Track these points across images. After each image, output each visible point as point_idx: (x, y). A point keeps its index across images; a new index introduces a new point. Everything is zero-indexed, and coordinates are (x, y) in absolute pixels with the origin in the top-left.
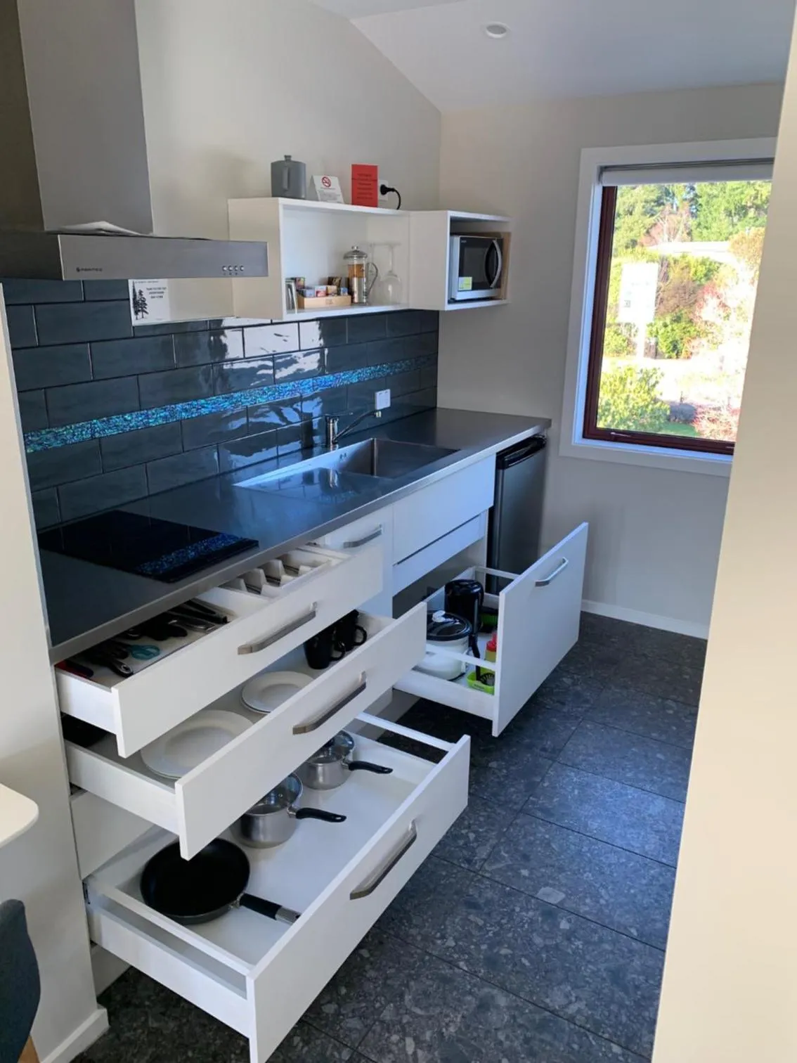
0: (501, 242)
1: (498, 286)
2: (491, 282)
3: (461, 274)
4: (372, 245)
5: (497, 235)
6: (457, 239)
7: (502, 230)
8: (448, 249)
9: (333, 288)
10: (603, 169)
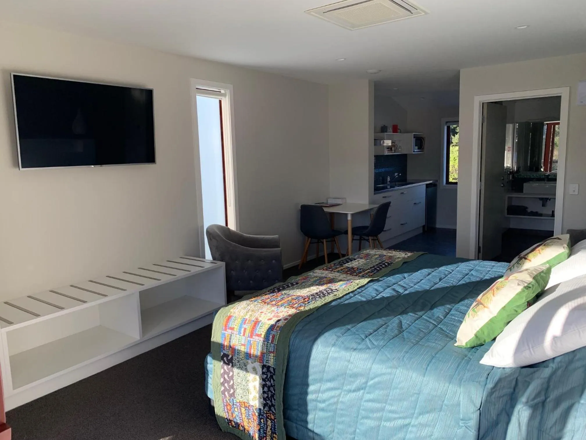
0: (423, 139)
1: (423, 149)
2: (421, 148)
3: (416, 146)
4: (395, 141)
5: (421, 137)
6: (415, 139)
7: (423, 136)
8: (413, 140)
9: (389, 150)
10: (447, 122)
